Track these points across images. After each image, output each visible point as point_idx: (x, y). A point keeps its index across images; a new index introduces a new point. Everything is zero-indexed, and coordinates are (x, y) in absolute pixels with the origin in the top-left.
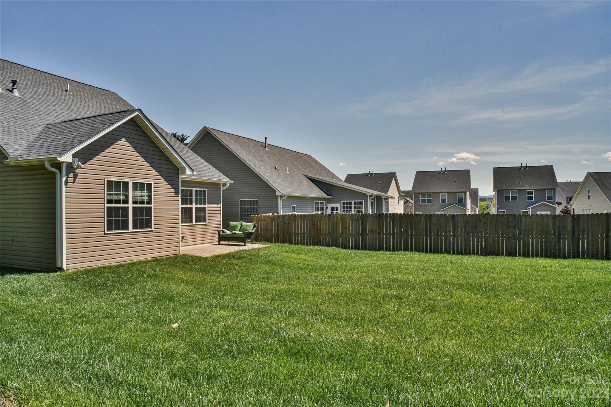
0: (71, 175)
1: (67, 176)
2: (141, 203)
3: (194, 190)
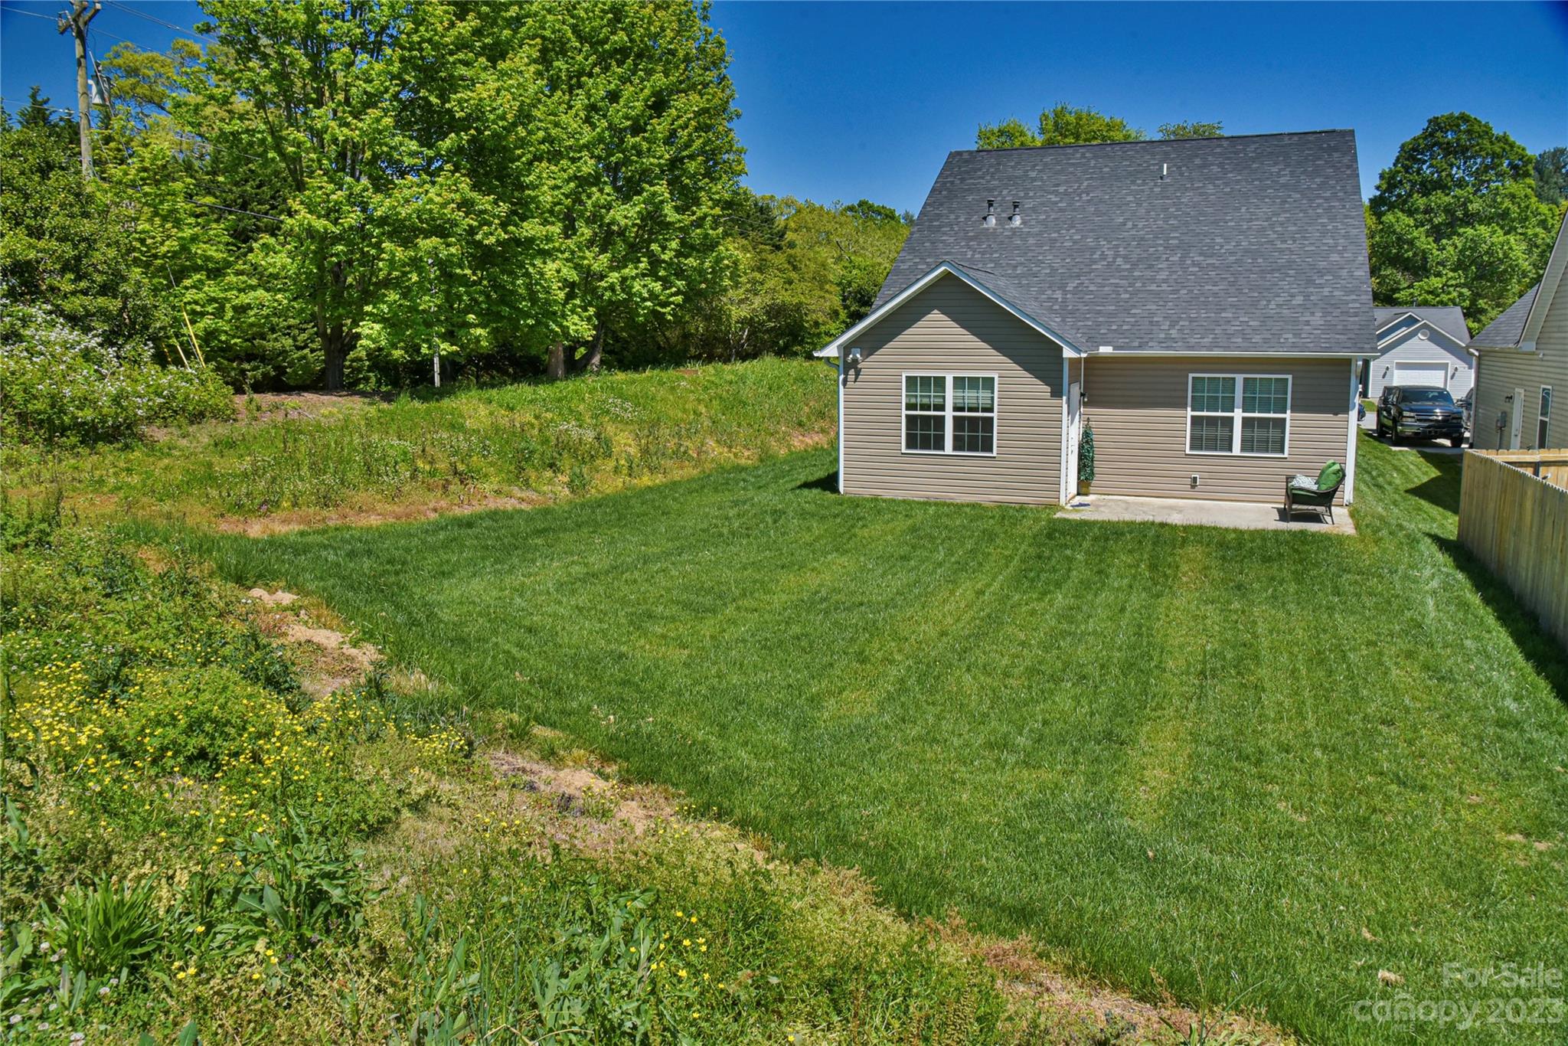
0: (852, 372)
1: (846, 374)
2: (970, 410)
3: (1239, 378)
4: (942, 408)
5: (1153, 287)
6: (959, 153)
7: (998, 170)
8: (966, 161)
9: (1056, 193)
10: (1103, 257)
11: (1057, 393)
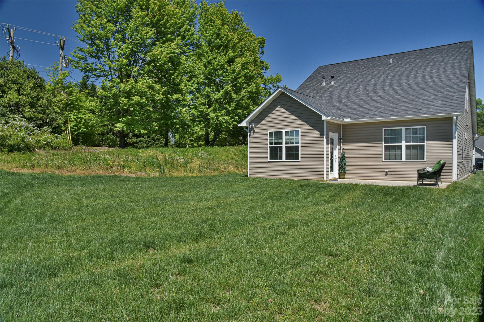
0: (252, 131)
1: (250, 133)
2: (291, 143)
3: (404, 129)
4: (281, 143)
5: (375, 98)
6: (322, 66)
7: (333, 70)
8: (324, 68)
9: (350, 74)
10: (359, 91)
11: (322, 135)
